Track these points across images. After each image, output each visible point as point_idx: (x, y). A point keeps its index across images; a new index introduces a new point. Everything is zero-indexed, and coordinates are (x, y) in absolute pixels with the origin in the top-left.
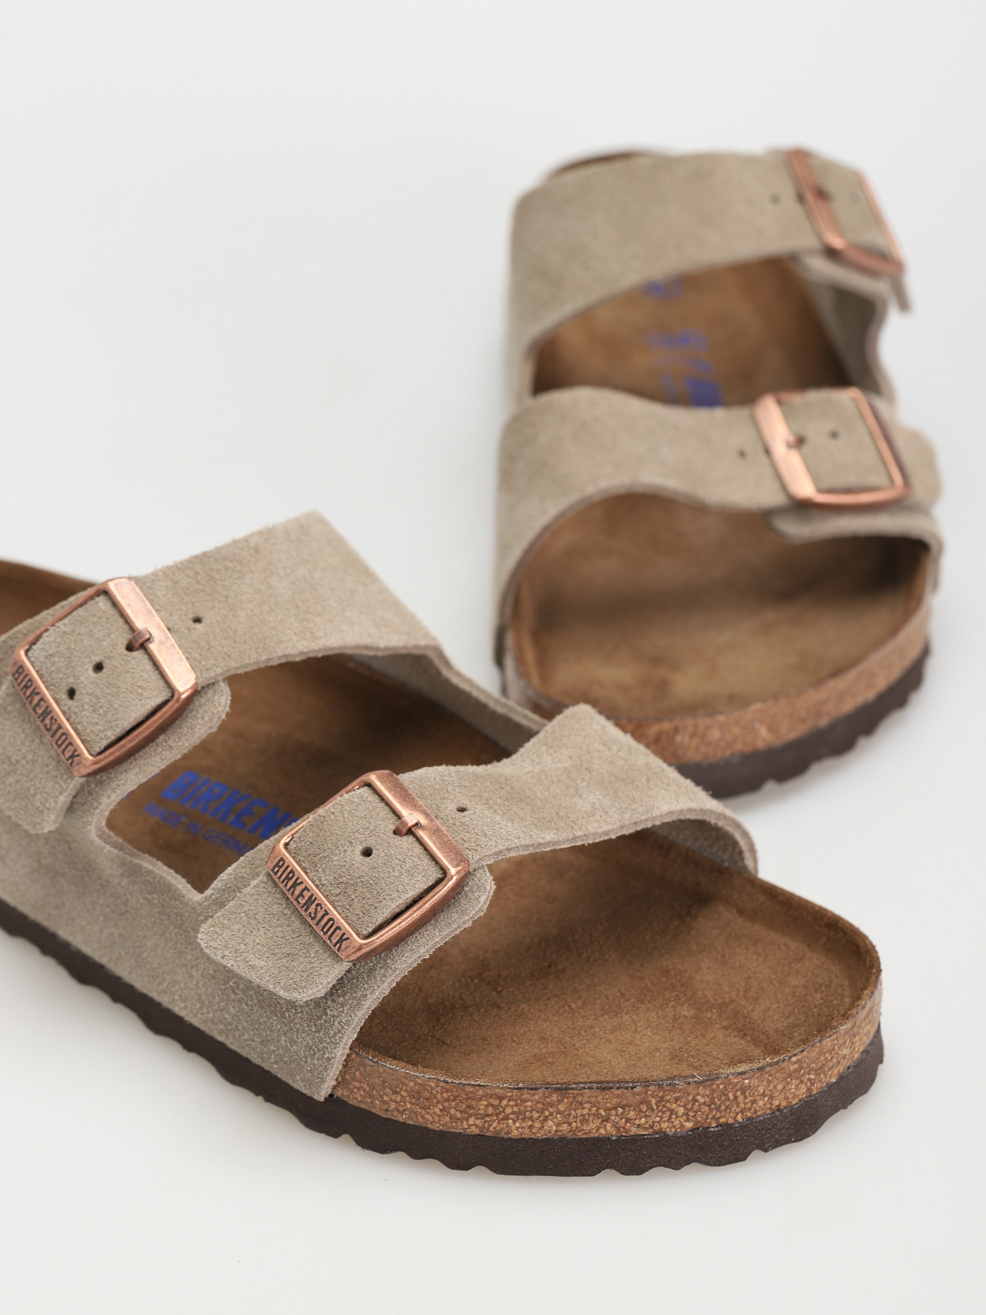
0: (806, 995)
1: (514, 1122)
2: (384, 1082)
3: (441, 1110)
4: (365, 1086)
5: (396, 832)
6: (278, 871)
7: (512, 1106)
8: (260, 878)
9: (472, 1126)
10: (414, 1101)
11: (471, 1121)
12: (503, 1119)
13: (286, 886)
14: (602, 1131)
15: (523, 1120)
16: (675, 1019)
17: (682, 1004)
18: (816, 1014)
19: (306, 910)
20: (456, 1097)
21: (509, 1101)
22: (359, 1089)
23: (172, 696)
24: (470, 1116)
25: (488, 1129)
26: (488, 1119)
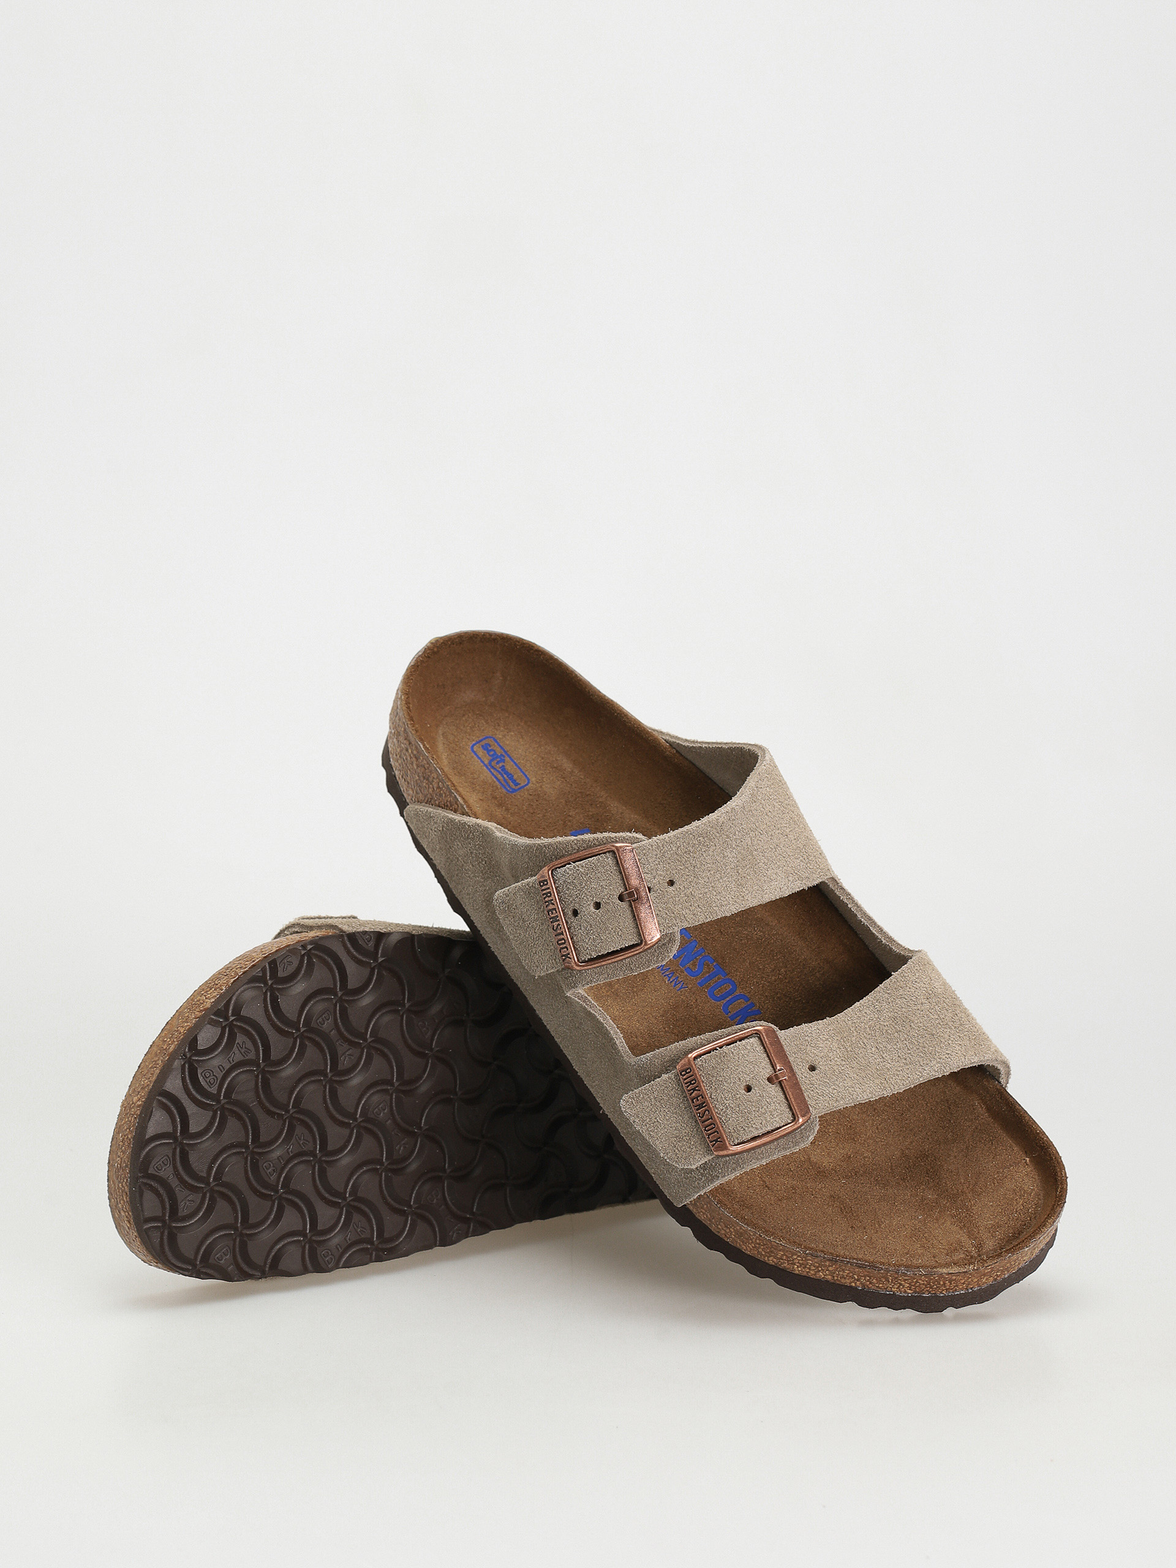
0: (1012, 1199)
1: (798, 1267)
2: (721, 1219)
3: (753, 1247)
4: (708, 1214)
5: (770, 1080)
6: (685, 1075)
7: (799, 1260)
8: (670, 1075)
9: (771, 1261)
10: (737, 1236)
11: (771, 1259)
12: (791, 1264)
13: (688, 1087)
14: (853, 1284)
15: (804, 1268)
16: (923, 1199)
17: (930, 1189)
18: (1015, 1218)
19: (697, 1110)
20: (764, 1245)
21: (798, 1257)
22: (704, 1214)
23: (641, 943)
24: (771, 1256)
25: (780, 1265)
26: (782, 1261)
